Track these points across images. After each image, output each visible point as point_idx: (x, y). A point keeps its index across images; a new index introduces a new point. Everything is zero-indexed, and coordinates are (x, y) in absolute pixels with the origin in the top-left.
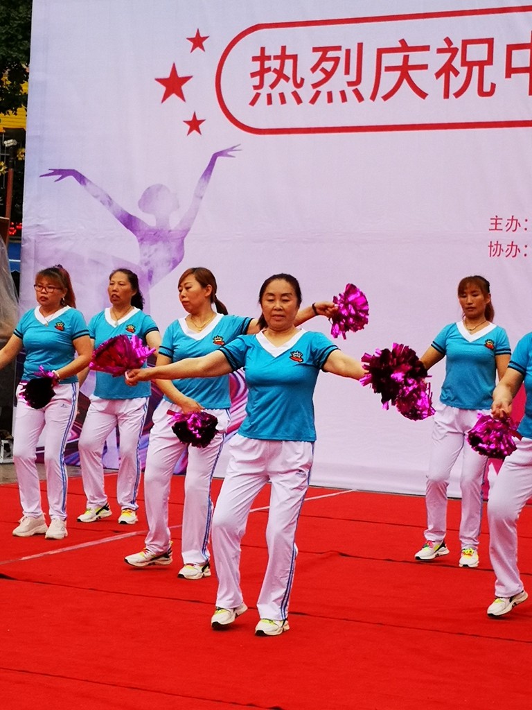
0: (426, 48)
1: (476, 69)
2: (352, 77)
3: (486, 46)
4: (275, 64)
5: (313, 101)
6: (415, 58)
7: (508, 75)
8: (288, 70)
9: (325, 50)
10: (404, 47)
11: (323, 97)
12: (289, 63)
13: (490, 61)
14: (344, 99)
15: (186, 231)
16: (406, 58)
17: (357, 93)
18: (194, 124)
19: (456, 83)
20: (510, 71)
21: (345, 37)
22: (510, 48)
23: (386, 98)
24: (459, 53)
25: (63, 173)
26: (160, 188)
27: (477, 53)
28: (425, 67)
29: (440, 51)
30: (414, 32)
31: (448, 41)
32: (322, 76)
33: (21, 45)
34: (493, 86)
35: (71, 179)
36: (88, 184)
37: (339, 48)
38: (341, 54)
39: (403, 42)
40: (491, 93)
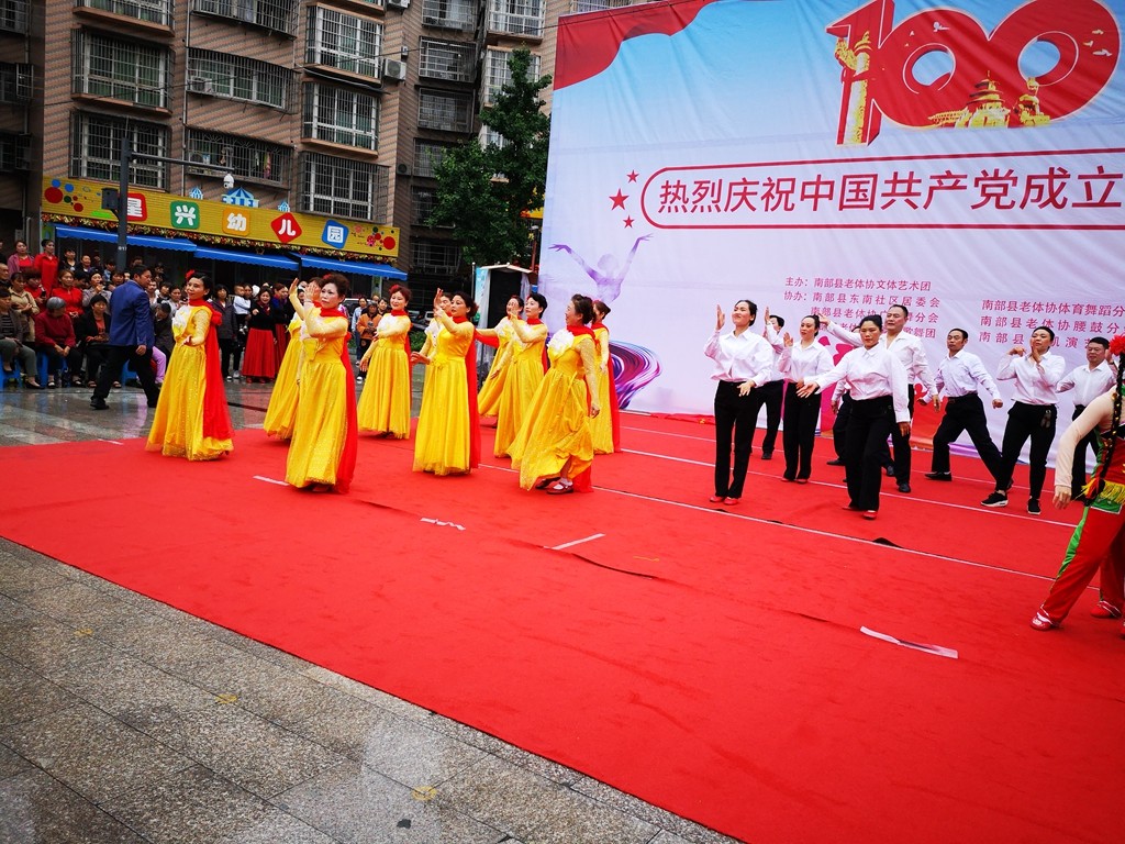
0: (757, 183)
1: (784, 195)
2: (715, 198)
3: (790, 183)
4: (673, 190)
5: (693, 211)
6: (750, 189)
7: (802, 199)
8: (680, 194)
9: (701, 183)
10: (745, 182)
11: (698, 209)
12: (681, 190)
13: (792, 191)
14: (710, 210)
15: (622, 280)
16: (745, 188)
17: (717, 207)
18: (629, 222)
19: (772, 203)
20: (803, 197)
21: (712, 176)
22: (805, 184)
23: (733, 210)
24: (775, 188)
25: (560, 247)
26: (609, 256)
27: (785, 186)
28: (756, 193)
29: (765, 185)
30: (751, 174)
31: (769, 179)
32: (699, 197)
34: (793, 205)
35: (564, 250)
36: (572, 252)
37: (709, 182)
38: (710, 186)
39: (744, 179)
40: (792, 209)
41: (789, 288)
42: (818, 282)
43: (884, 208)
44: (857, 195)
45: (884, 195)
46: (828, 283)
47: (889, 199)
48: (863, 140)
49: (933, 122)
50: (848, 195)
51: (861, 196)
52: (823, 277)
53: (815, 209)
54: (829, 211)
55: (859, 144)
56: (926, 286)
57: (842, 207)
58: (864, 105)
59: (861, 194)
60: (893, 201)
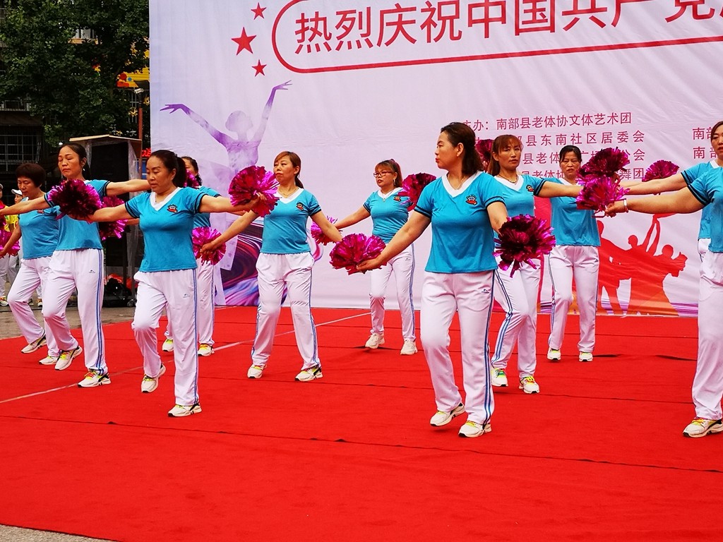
0: (414, 9)
1: (448, 22)
2: (364, 31)
3: (454, 6)
4: (312, 25)
5: (338, 48)
6: (407, 16)
7: (470, 25)
8: (320, 29)
9: (345, 13)
10: (399, 9)
11: (345, 45)
12: (321, 23)
13: (457, 16)
14: (359, 46)
15: (259, 142)
16: (400, 16)
17: (368, 41)
18: (260, 69)
19: (435, 32)
20: (471, 22)
21: (358, 4)
22: (471, 7)
23: (387, 44)
24: (436, 11)
25: (175, 107)
26: (240, 112)
27: (448, 11)
28: (413, 22)
29: (423, 10)
31: (428, 3)
32: (344, 31)
33: (143, 25)
34: (460, 32)
35: (180, 111)
36: (191, 113)
37: (354, 12)
38: (356, 16)
39: (397, 5)
40: (459, 38)
42: (501, 123)
43: (567, 28)
44: (534, 16)
45: (565, 13)
46: (513, 124)
47: (572, 17)
50: (524, 17)
51: (539, 17)
52: (506, 117)
53: (487, 35)
54: (503, 37)
56: (626, 118)
57: (518, 31)
59: (538, 14)
60: (576, 20)
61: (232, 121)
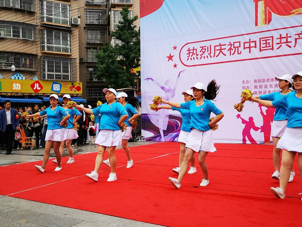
0: (225, 45)
1: (237, 48)
2: (209, 52)
3: (239, 43)
4: (192, 51)
5: (201, 59)
6: (223, 47)
7: (244, 49)
9: (203, 47)
10: (220, 45)
11: (203, 57)
12: (195, 51)
13: (240, 46)
14: (208, 57)
15: (175, 89)
16: (221, 47)
17: (210, 56)
18: (175, 66)
19: (232, 52)
20: (245, 48)
21: (207, 44)
22: (244, 43)
23: (217, 56)
24: (233, 45)
25: (148, 79)
26: (169, 80)
27: (237, 45)
28: (225, 49)
29: (228, 45)
30: (222, 42)
31: (230, 43)
32: (203, 53)
35: (150, 80)
36: (154, 81)
37: (206, 46)
38: (206, 48)
39: (220, 44)
40: (240, 53)
41: (244, 85)
42: (255, 81)
43: (278, 49)
44: (266, 45)
45: (277, 44)
46: (260, 81)
47: (280, 45)
48: (266, 24)
49: (293, 13)
50: (262, 46)
51: (268, 45)
52: (257, 79)
53: (250, 52)
54: (256, 52)
55: (264, 25)
57: (261, 50)
58: (264, 9)
59: (267, 44)
60: (281, 46)
61: (166, 83)
